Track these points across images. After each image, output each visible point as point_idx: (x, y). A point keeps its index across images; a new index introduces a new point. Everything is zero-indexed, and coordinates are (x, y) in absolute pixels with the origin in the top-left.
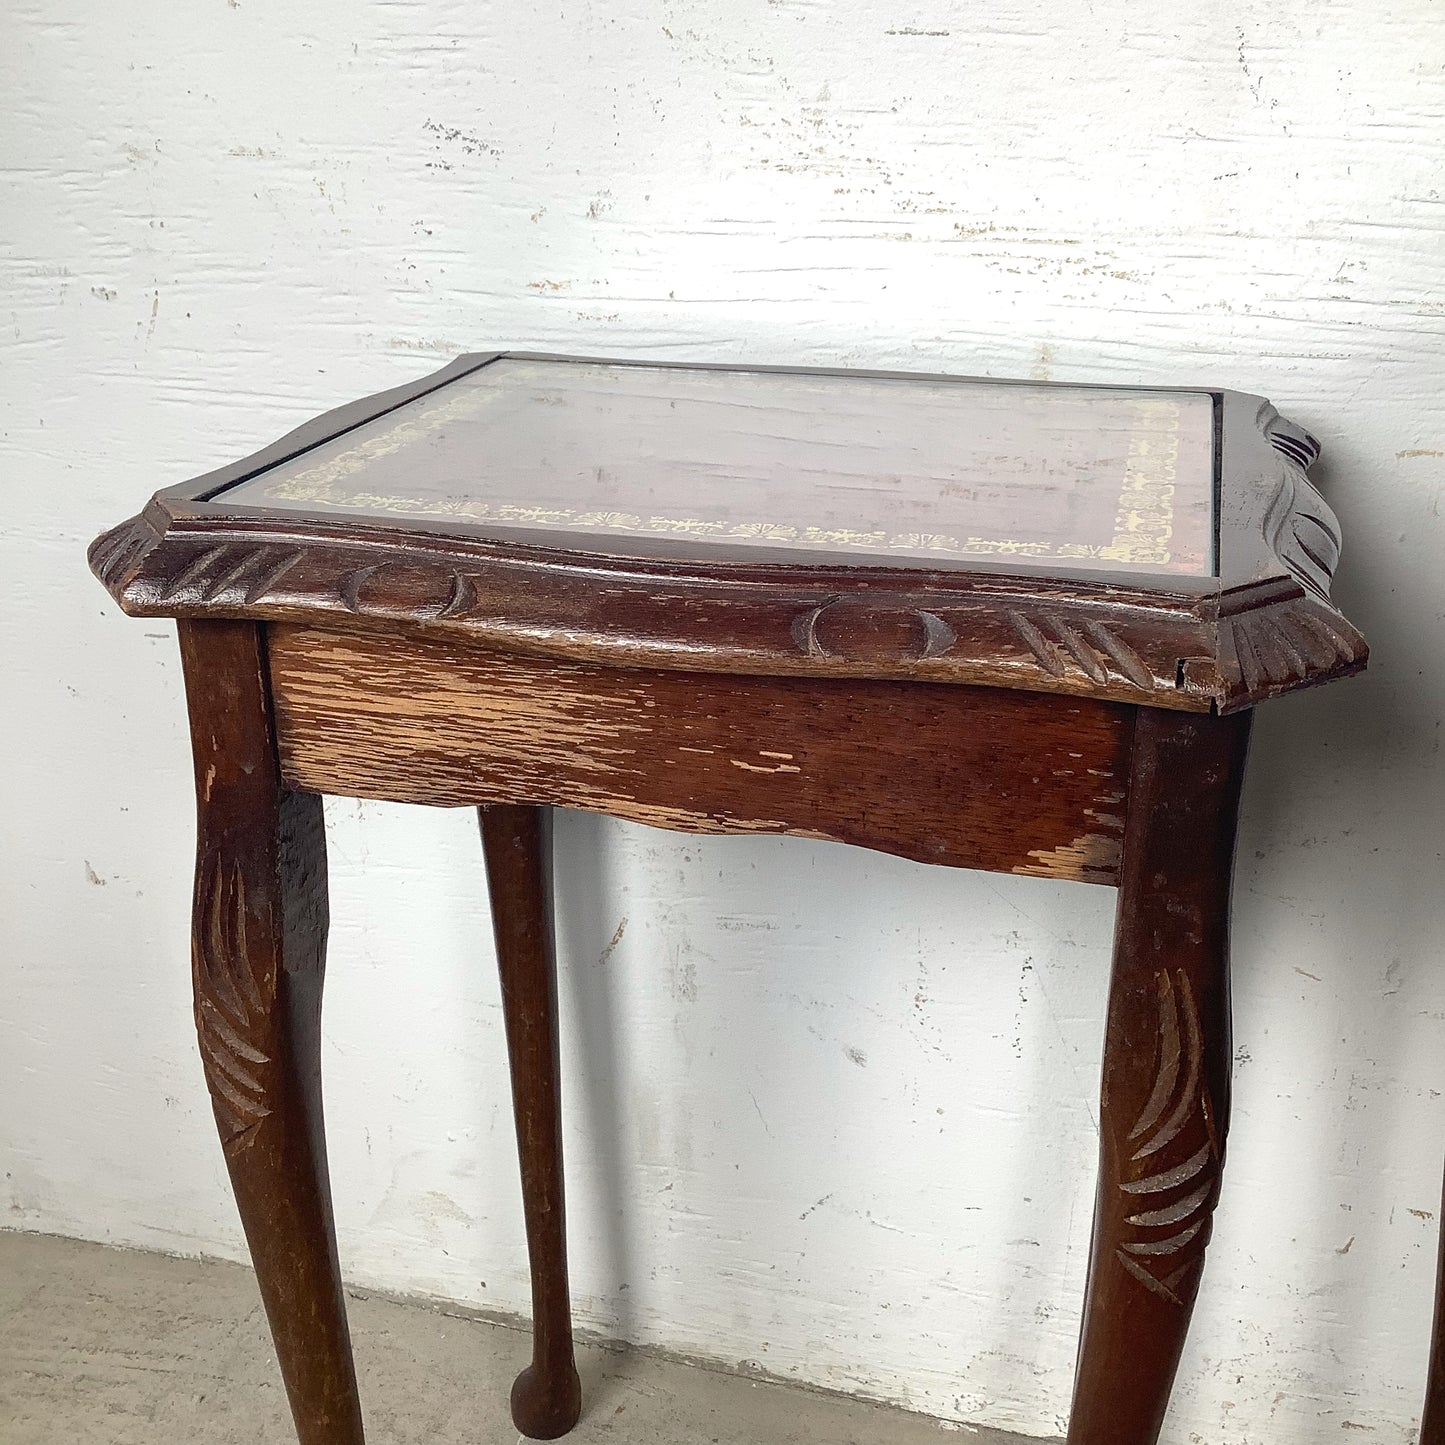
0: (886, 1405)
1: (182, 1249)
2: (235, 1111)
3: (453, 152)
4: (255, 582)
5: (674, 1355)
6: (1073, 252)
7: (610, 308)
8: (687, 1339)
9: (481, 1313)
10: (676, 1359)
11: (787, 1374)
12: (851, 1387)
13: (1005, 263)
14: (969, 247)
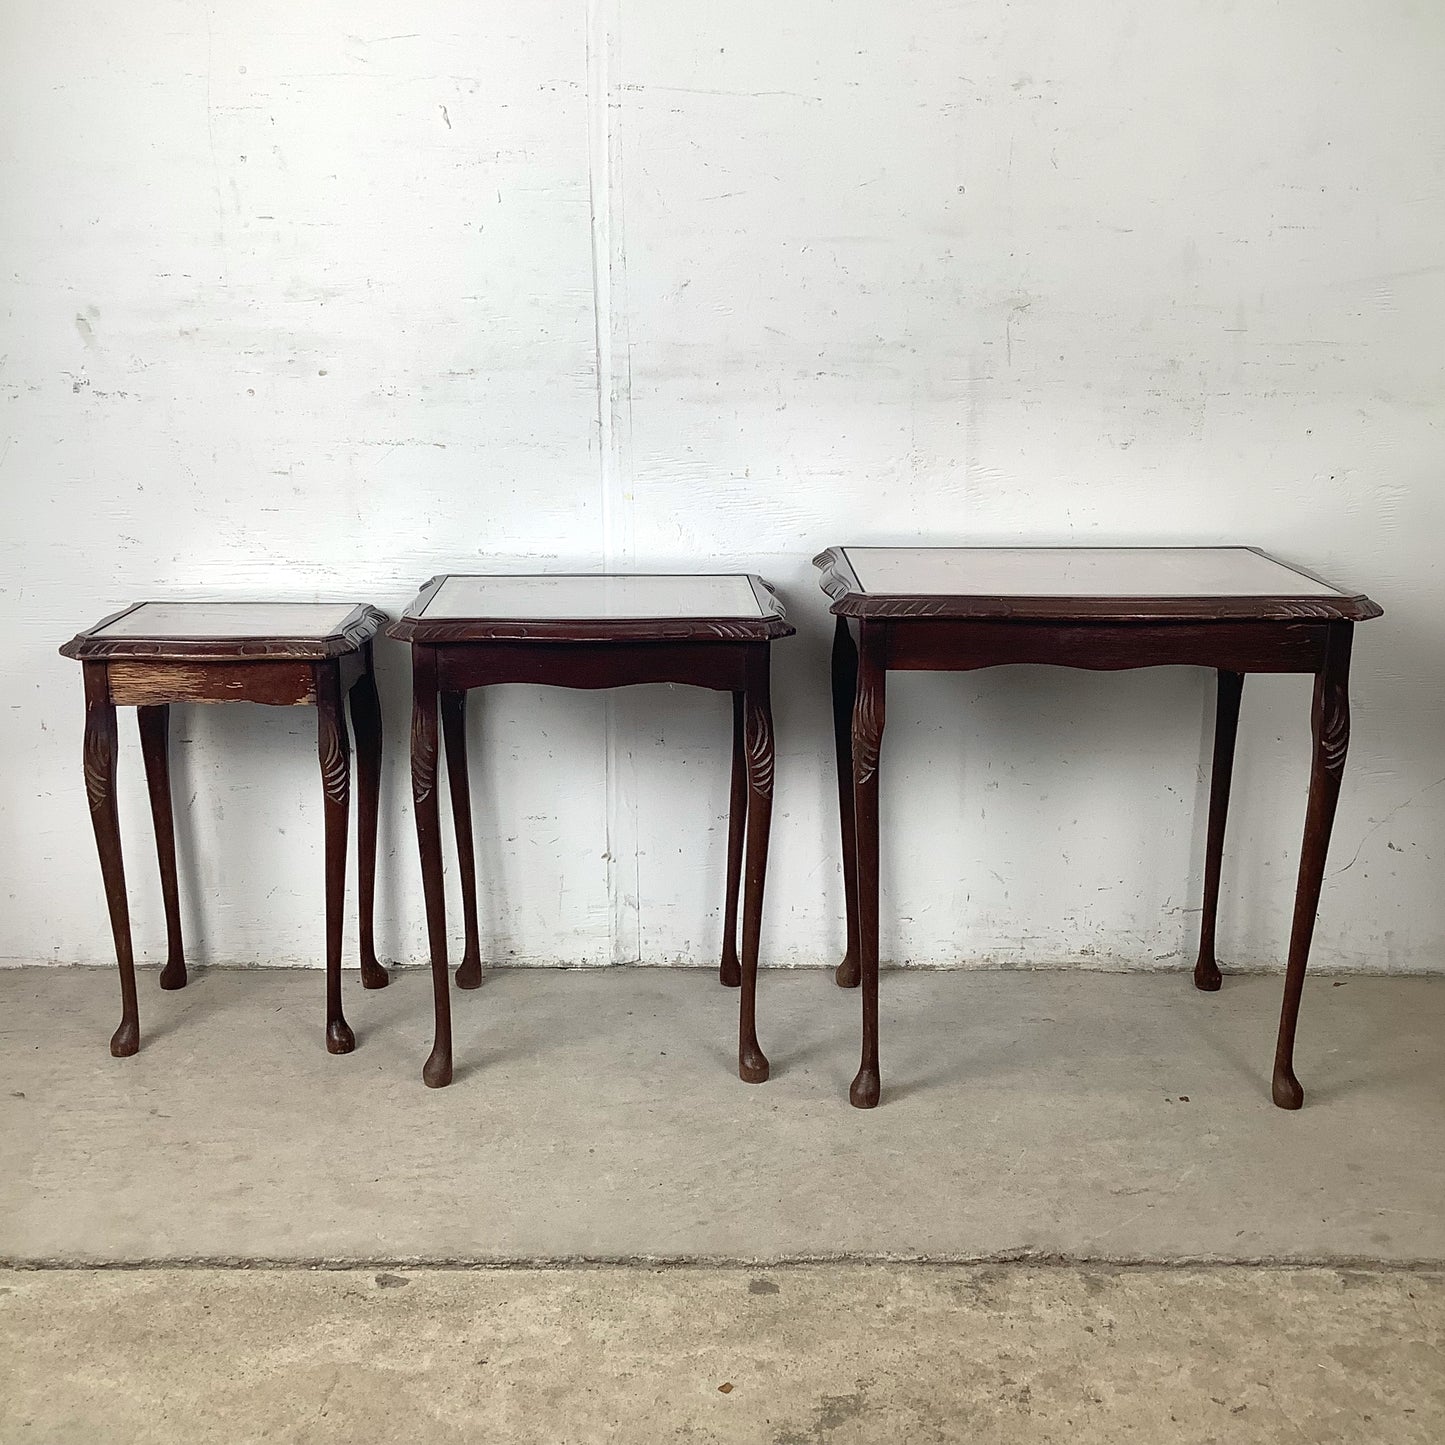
0: (304, 969)
1: (14, 964)
2: (95, 796)
3: (128, 543)
4: (107, 651)
5: (223, 967)
6: (321, 567)
7: (181, 587)
8: (228, 958)
9: (144, 966)
10: (224, 968)
11: (267, 965)
12: (290, 964)
13: (302, 571)
14: (290, 567)
